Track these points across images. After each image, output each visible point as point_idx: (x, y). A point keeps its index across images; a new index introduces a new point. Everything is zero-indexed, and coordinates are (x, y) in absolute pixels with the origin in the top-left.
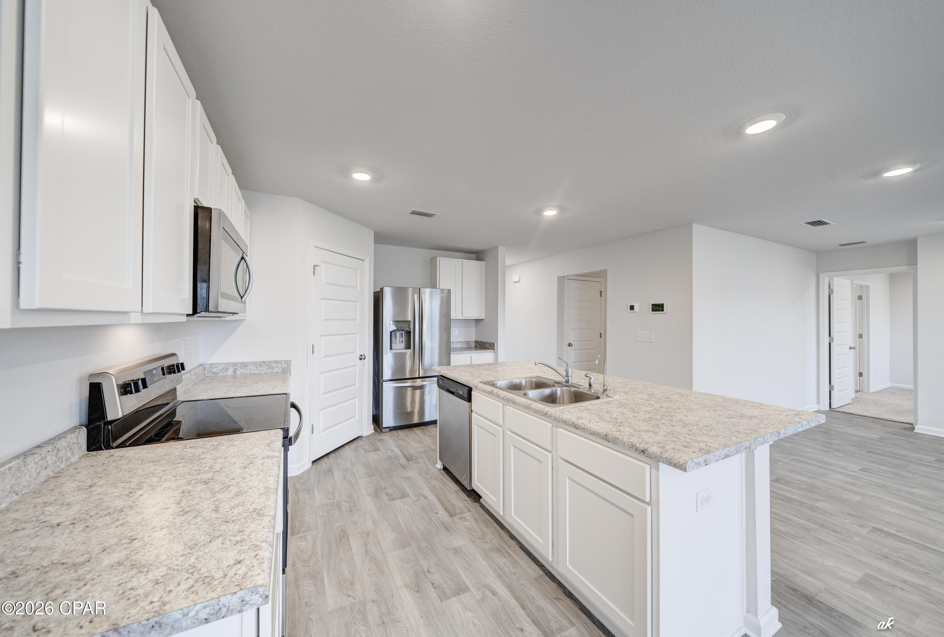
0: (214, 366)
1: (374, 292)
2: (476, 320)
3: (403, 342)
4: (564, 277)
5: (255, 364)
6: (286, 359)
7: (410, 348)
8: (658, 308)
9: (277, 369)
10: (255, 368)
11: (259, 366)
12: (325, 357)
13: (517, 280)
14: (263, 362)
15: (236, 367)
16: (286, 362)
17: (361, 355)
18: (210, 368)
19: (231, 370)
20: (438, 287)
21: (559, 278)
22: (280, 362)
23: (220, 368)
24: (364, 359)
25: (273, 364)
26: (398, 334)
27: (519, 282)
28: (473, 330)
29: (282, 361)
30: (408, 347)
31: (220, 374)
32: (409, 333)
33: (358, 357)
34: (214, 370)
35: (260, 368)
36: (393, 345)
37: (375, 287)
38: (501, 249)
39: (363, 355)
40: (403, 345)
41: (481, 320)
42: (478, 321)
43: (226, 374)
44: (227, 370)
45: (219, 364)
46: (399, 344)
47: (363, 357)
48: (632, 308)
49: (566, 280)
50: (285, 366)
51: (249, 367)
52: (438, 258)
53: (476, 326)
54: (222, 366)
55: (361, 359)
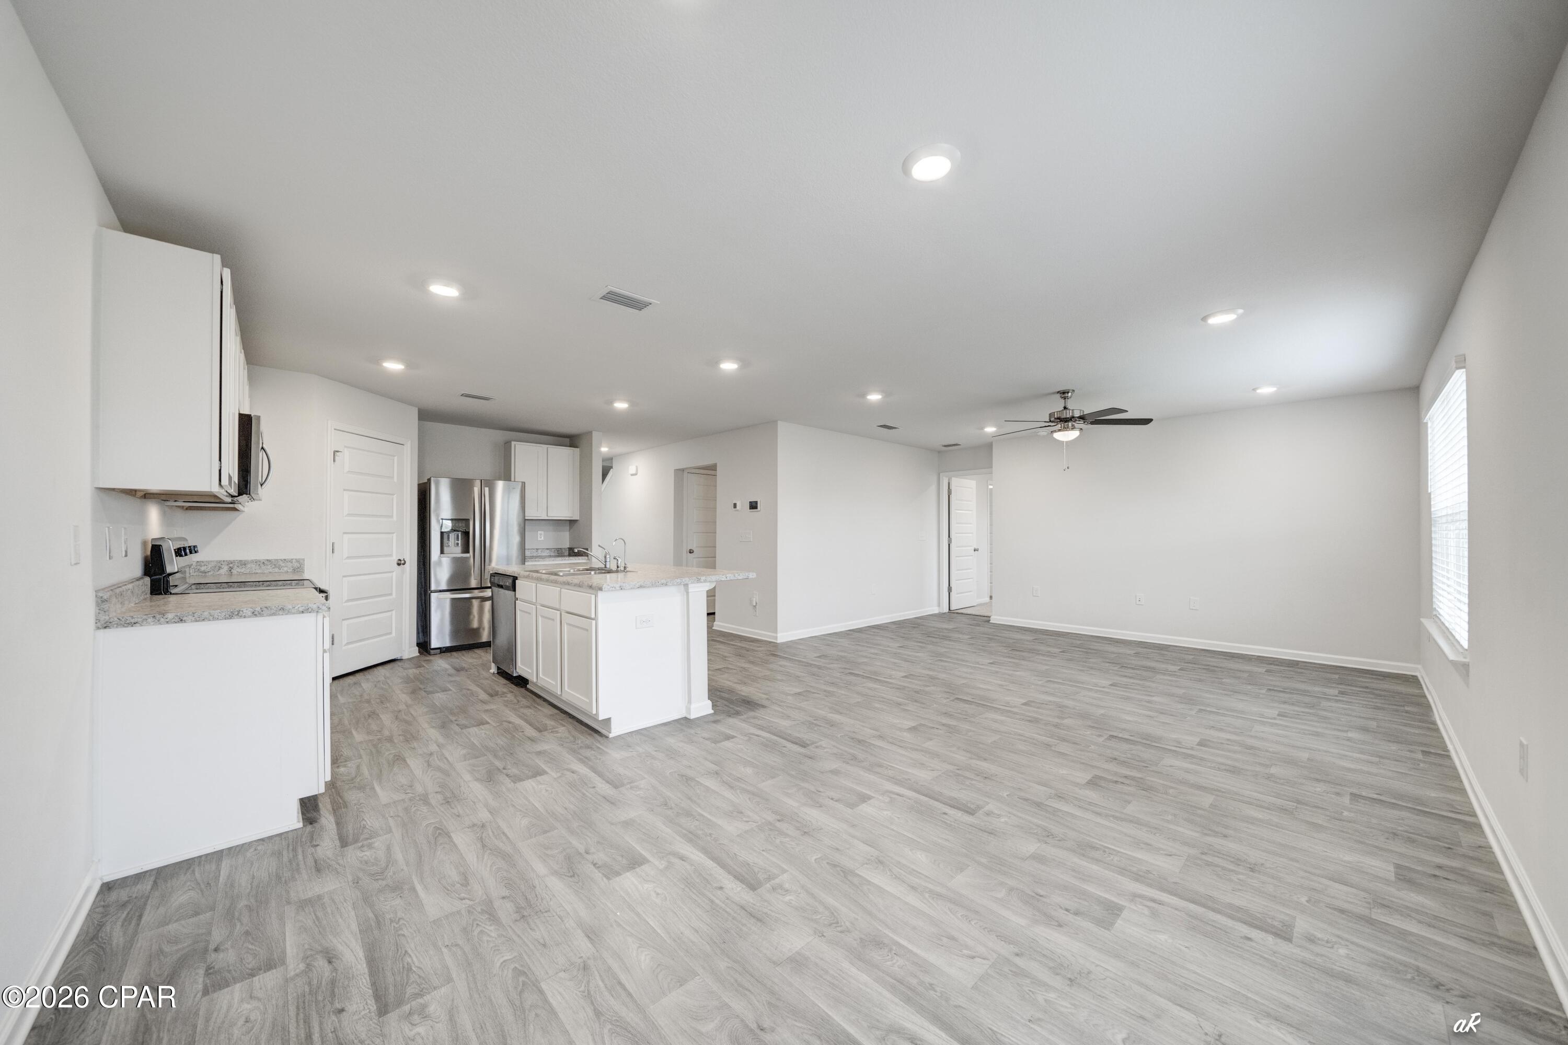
0: (203, 564)
1: (419, 485)
2: (570, 521)
3: (460, 545)
4: (683, 470)
5: (257, 562)
6: (298, 557)
7: (468, 552)
8: (753, 506)
9: (285, 569)
10: (257, 567)
11: (262, 565)
12: (348, 558)
13: (634, 472)
14: (268, 560)
15: (231, 565)
16: (298, 561)
17: (400, 560)
18: (196, 566)
19: (225, 569)
20: (513, 479)
21: (677, 471)
22: (291, 561)
23: (210, 566)
24: (404, 564)
25: (281, 563)
26: (452, 536)
27: (636, 474)
28: (567, 534)
29: (292, 559)
30: (466, 550)
31: (210, 573)
32: (466, 534)
33: (396, 561)
34: (203, 569)
35: (263, 567)
36: (446, 549)
37: (419, 477)
38: (595, 435)
39: (402, 559)
40: (459, 549)
41: (576, 521)
42: (572, 522)
43: (218, 573)
44: (220, 568)
45: (209, 562)
46: (454, 548)
47: (403, 562)
48: (735, 506)
49: (685, 474)
50: (296, 565)
51: (249, 566)
52: (513, 443)
53: (570, 528)
54: (213, 564)
55: (399, 564)
